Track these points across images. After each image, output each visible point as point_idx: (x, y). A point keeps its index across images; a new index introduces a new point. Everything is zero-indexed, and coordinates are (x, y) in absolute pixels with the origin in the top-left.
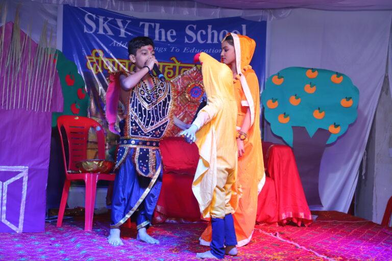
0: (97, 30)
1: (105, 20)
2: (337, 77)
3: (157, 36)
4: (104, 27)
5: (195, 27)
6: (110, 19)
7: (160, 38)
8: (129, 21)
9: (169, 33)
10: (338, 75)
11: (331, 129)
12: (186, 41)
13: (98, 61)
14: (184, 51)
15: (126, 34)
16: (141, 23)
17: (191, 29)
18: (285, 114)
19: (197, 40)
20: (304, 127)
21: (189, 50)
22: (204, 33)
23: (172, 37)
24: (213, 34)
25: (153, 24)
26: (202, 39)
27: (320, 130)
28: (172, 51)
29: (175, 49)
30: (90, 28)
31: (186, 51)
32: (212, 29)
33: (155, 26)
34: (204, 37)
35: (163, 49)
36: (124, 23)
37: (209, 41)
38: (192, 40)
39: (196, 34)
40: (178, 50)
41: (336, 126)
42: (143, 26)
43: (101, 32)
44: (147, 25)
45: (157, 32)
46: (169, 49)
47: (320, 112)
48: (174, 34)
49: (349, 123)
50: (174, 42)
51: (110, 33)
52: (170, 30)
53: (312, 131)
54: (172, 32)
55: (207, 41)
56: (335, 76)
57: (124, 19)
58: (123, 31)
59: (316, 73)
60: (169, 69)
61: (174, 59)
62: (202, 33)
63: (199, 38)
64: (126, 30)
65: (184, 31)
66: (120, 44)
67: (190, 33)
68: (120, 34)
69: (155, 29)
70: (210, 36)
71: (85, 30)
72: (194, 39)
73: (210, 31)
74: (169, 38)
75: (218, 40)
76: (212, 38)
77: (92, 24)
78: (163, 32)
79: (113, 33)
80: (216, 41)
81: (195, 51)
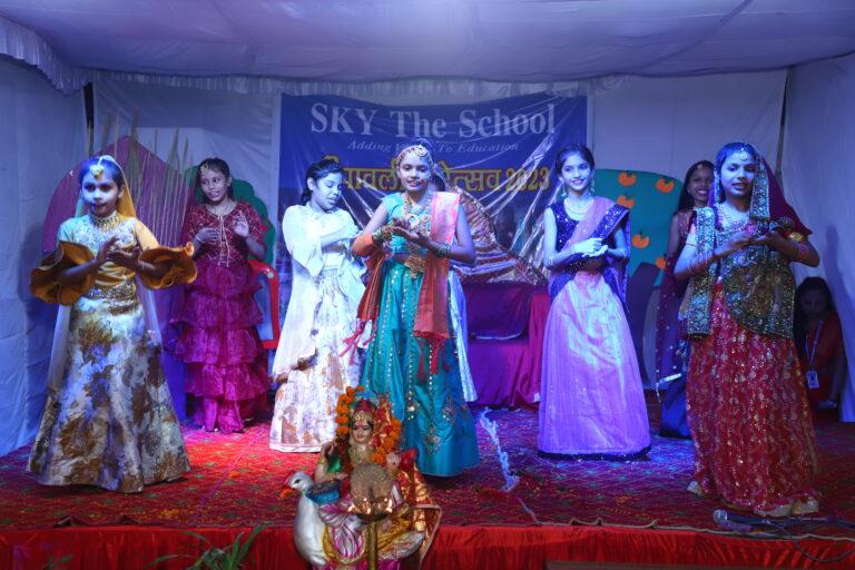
0: (329, 127)
1: (341, 112)
2: (665, 183)
3: (417, 130)
5: (473, 112)
6: (347, 110)
7: (421, 133)
8: (374, 112)
9: (435, 125)
10: (667, 179)
12: (461, 134)
14: (459, 151)
15: (371, 131)
17: (468, 116)
19: (477, 132)
21: (466, 148)
22: (489, 120)
23: (440, 130)
24: (502, 122)
25: (409, 113)
26: (486, 131)
27: (643, 265)
28: (441, 151)
29: (444, 149)
30: (319, 125)
31: (461, 150)
32: (502, 114)
33: (413, 115)
34: (489, 127)
36: (368, 114)
37: (497, 133)
38: (469, 134)
39: (477, 123)
40: (449, 150)
42: (395, 117)
43: (335, 129)
44: (401, 114)
45: (417, 124)
47: (643, 238)
48: (444, 124)
51: (348, 130)
52: (437, 121)
54: (439, 123)
55: (494, 132)
56: (661, 181)
57: (367, 107)
58: (367, 127)
59: (634, 178)
61: (443, 163)
62: (485, 120)
63: (481, 129)
64: (372, 124)
65: (458, 119)
66: (362, 145)
67: (467, 122)
68: (363, 130)
69: (413, 120)
70: (497, 125)
71: (313, 128)
72: (474, 131)
73: (497, 116)
74: (436, 132)
75: (512, 131)
76: (502, 128)
77: (322, 119)
78: (427, 124)
79: (353, 130)
80: (507, 132)
81: (475, 149)
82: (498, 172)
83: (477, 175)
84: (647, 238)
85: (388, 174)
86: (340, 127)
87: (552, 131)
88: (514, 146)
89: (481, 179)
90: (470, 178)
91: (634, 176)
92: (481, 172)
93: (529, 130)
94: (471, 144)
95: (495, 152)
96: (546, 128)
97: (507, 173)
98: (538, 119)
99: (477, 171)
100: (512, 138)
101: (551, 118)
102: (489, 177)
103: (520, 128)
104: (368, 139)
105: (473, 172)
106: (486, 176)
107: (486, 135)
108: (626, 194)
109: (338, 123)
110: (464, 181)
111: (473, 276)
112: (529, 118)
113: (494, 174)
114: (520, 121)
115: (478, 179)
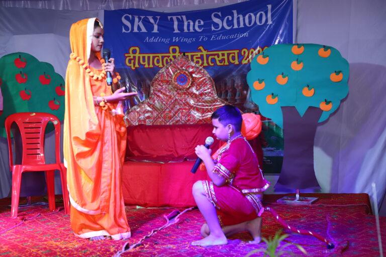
0: (133, 29)
1: (140, 19)
2: (325, 51)
3: (185, 28)
5: (220, 14)
6: (142, 17)
7: (189, 29)
8: (158, 17)
9: (197, 23)
10: (326, 48)
11: (323, 106)
12: (213, 28)
13: (134, 57)
14: (212, 39)
15: (158, 30)
16: (169, 17)
17: (217, 16)
18: (273, 94)
19: (223, 27)
20: (294, 107)
21: (216, 38)
22: (230, 18)
23: (200, 27)
24: (238, 18)
25: (179, 17)
26: (229, 25)
27: (311, 108)
28: (200, 40)
29: (203, 38)
30: (127, 28)
31: (213, 39)
32: (238, 14)
33: (182, 18)
34: (230, 23)
35: (192, 39)
36: (155, 19)
37: (236, 26)
38: (219, 27)
39: (222, 21)
40: (206, 39)
41: (327, 102)
42: (172, 19)
43: (136, 30)
44: (174, 18)
45: (186, 24)
46: (198, 39)
47: (309, 90)
48: (202, 23)
49: (341, 99)
50: (202, 31)
51: (144, 30)
52: (198, 20)
53: (302, 111)
54: (199, 22)
55: (233, 26)
56: (322, 49)
57: (154, 14)
58: (156, 27)
59: (302, 48)
60: (197, 58)
61: (201, 48)
62: (228, 18)
63: (225, 24)
64: (158, 25)
65: (211, 19)
66: (152, 40)
67: (216, 20)
68: (153, 30)
69: (183, 21)
70: (235, 21)
71: (124, 31)
72: (221, 26)
73: (235, 15)
74: (197, 28)
75: (244, 24)
76: (238, 23)
77: (128, 24)
78: (192, 23)
79: (147, 30)
80: (242, 25)
81: (221, 38)
82: (236, 52)
83: (223, 55)
84: (313, 90)
85: (169, 57)
86: (139, 28)
87: (270, 22)
88: (246, 34)
89: (226, 57)
90: (218, 57)
92: (226, 53)
93: (255, 23)
94: (219, 35)
95: (234, 39)
96: (267, 21)
97: (243, 53)
98: (261, 16)
99: (223, 52)
100: (245, 29)
101: (269, 15)
102: (231, 55)
103: (250, 22)
104: (155, 35)
105: (220, 53)
106: (229, 55)
107: (228, 28)
108: (297, 60)
109: (138, 25)
110: (214, 58)
111: (203, 119)
112: (255, 15)
113: (234, 53)
114: (250, 17)
115: (223, 57)
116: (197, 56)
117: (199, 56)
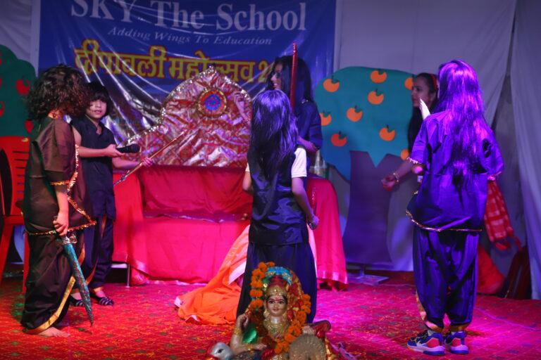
0: (90, 12)
3: (176, 21)
4: (99, 8)
5: (231, 7)
7: (181, 23)
9: (193, 16)
12: (218, 26)
13: (91, 56)
14: (215, 42)
15: (131, 18)
17: (225, 9)
18: (340, 133)
19: (233, 25)
21: (222, 40)
22: (245, 14)
23: (198, 22)
24: (257, 17)
25: (169, 4)
26: (242, 25)
27: (389, 156)
28: (198, 41)
29: (202, 39)
30: (80, 9)
31: (218, 41)
32: (257, 10)
33: (173, 6)
34: (245, 22)
35: (185, 39)
37: (252, 28)
38: (227, 26)
39: (233, 17)
40: (206, 41)
42: (156, 6)
43: (95, 14)
45: (176, 14)
46: (194, 39)
47: (389, 131)
48: (202, 16)
50: (201, 28)
51: (108, 16)
52: (195, 12)
53: (377, 158)
54: (198, 14)
55: (249, 27)
58: (127, 14)
60: (193, 67)
61: (200, 53)
62: (241, 15)
63: (237, 23)
64: (132, 12)
65: (216, 12)
66: (122, 32)
67: (224, 15)
68: (123, 18)
69: (172, 10)
70: (252, 20)
71: (74, 13)
72: (230, 24)
73: (252, 12)
74: (194, 23)
75: (265, 26)
76: (257, 23)
77: (83, 4)
78: (185, 15)
79: (113, 16)
80: (261, 27)
81: (230, 41)
82: (252, 64)
83: (232, 67)
84: (393, 132)
85: (147, 61)
87: (303, 28)
88: (268, 41)
89: (236, 70)
90: (225, 68)
91: (385, 74)
92: (237, 64)
93: (282, 26)
94: (226, 37)
95: (250, 45)
96: (298, 25)
97: (260, 67)
98: (290, 17)
99: (232, 63)
100: (266, 33)
101: (303, 16)
102: (243, 69)
103: (274, 24)
104: (127, 26)
105: (228, 63)
106: (240, 67)
107: (240, 28)
108: (376, 91)
112: (282, 15)
113: (249, 66)
114: (274, 17)
115: (232, 70)
116: (193, 65)
117: (196, 65)
